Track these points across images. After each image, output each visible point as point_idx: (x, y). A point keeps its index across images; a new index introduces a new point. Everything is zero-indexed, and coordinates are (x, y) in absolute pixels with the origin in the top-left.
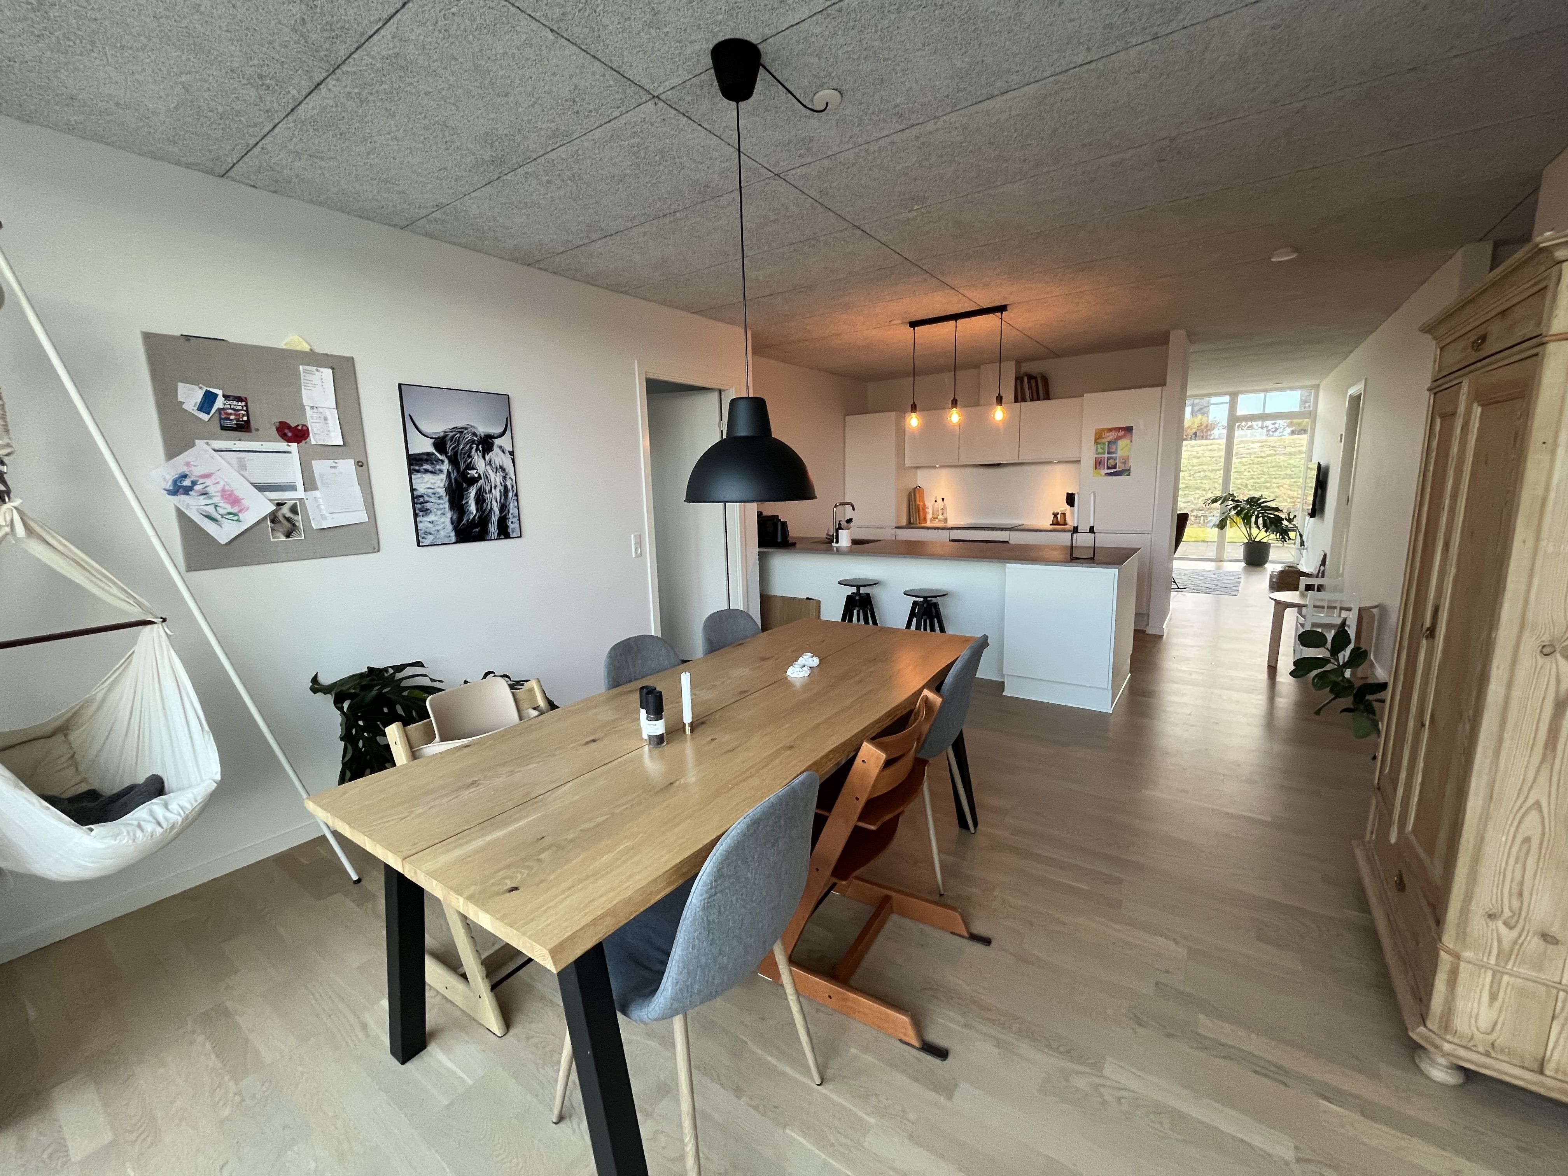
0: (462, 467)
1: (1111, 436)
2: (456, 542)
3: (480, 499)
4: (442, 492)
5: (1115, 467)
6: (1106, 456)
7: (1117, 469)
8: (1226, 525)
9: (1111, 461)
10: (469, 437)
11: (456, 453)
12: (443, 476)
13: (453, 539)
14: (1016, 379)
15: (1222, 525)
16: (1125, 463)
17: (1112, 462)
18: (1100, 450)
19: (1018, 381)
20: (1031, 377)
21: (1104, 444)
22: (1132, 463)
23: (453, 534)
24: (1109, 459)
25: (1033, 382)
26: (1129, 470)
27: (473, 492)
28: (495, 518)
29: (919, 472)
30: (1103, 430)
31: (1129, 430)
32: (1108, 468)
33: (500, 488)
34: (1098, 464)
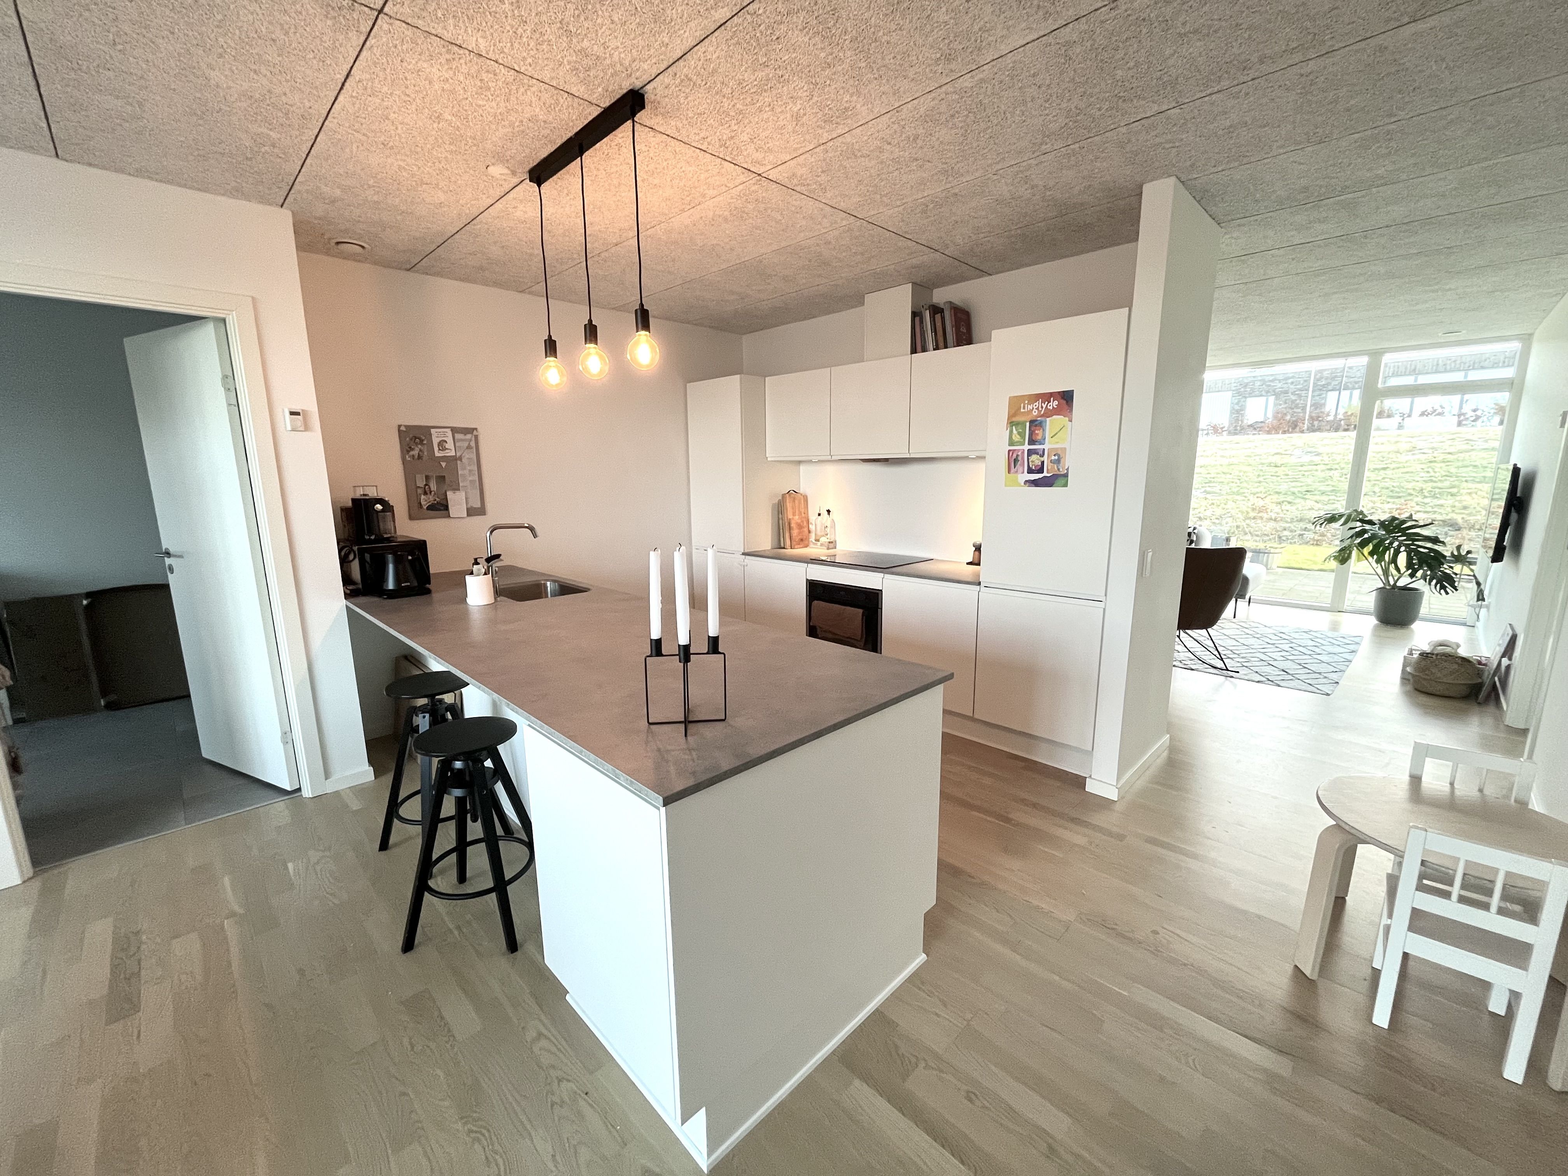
1: (1034, 410)
5: (1041, 470)
6: (1026, 447)
7: (1045, 474)
8: (1349, 557)
9: (1034, 457)
14: (914, 314)
15: (1343, 557)
16: (1058, 461)
17: (1035, 460)
18: (1016, 437)
19: (917, 319)
20: (936, 310)
21: (1023, 424)
22: (1069, 462)
24: (1030, 452)
25: (938, 317)
26: (1066, 476)
29: (802, 468)
30: (1022, 397)
31: (1067, 397)
32: (1030, 471)
34: (1013, 461)
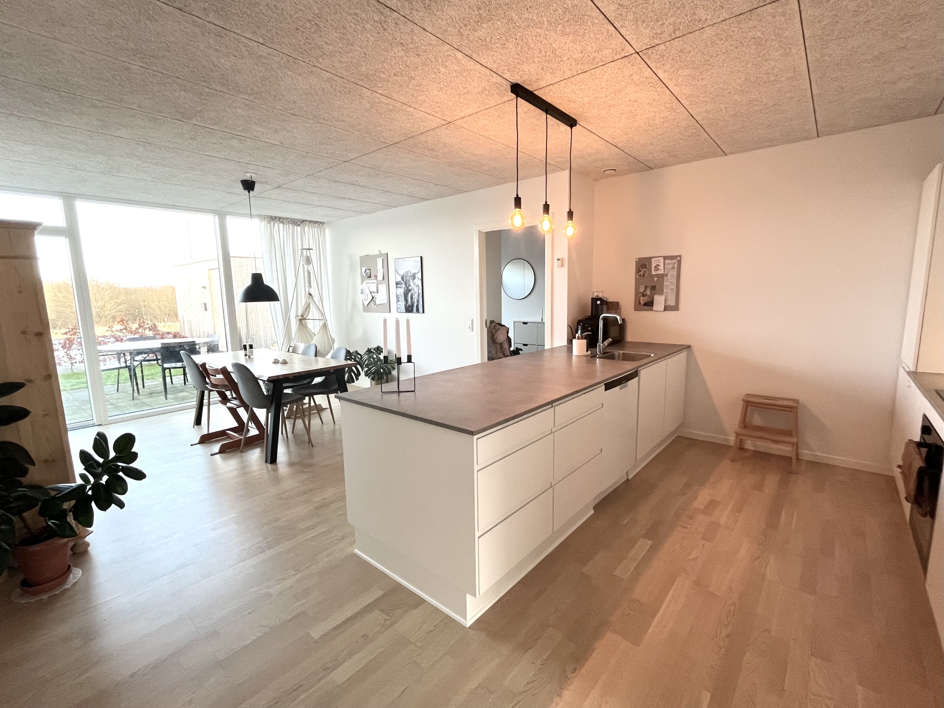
0: (408, 285)
2: (406, 312)
3: (412, 298)
4: (403, 295)
10: (409, 274)
11: (406, 281)
12: (403, 289)
13: (405, 311)
23: (404, 309)
27: (410, 294)
28: (415, 305)
33: (417, 293)
